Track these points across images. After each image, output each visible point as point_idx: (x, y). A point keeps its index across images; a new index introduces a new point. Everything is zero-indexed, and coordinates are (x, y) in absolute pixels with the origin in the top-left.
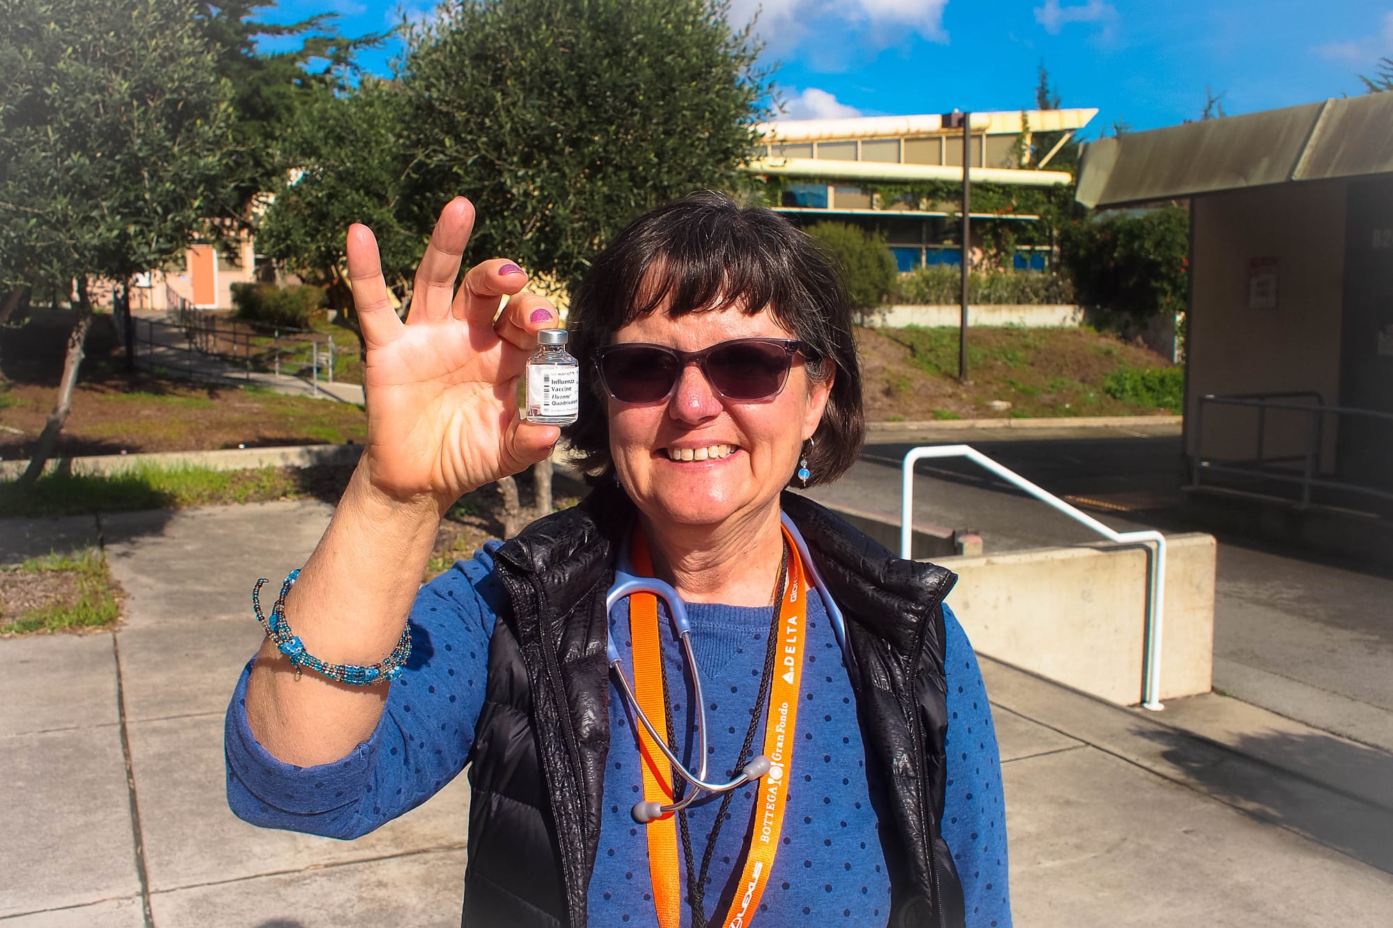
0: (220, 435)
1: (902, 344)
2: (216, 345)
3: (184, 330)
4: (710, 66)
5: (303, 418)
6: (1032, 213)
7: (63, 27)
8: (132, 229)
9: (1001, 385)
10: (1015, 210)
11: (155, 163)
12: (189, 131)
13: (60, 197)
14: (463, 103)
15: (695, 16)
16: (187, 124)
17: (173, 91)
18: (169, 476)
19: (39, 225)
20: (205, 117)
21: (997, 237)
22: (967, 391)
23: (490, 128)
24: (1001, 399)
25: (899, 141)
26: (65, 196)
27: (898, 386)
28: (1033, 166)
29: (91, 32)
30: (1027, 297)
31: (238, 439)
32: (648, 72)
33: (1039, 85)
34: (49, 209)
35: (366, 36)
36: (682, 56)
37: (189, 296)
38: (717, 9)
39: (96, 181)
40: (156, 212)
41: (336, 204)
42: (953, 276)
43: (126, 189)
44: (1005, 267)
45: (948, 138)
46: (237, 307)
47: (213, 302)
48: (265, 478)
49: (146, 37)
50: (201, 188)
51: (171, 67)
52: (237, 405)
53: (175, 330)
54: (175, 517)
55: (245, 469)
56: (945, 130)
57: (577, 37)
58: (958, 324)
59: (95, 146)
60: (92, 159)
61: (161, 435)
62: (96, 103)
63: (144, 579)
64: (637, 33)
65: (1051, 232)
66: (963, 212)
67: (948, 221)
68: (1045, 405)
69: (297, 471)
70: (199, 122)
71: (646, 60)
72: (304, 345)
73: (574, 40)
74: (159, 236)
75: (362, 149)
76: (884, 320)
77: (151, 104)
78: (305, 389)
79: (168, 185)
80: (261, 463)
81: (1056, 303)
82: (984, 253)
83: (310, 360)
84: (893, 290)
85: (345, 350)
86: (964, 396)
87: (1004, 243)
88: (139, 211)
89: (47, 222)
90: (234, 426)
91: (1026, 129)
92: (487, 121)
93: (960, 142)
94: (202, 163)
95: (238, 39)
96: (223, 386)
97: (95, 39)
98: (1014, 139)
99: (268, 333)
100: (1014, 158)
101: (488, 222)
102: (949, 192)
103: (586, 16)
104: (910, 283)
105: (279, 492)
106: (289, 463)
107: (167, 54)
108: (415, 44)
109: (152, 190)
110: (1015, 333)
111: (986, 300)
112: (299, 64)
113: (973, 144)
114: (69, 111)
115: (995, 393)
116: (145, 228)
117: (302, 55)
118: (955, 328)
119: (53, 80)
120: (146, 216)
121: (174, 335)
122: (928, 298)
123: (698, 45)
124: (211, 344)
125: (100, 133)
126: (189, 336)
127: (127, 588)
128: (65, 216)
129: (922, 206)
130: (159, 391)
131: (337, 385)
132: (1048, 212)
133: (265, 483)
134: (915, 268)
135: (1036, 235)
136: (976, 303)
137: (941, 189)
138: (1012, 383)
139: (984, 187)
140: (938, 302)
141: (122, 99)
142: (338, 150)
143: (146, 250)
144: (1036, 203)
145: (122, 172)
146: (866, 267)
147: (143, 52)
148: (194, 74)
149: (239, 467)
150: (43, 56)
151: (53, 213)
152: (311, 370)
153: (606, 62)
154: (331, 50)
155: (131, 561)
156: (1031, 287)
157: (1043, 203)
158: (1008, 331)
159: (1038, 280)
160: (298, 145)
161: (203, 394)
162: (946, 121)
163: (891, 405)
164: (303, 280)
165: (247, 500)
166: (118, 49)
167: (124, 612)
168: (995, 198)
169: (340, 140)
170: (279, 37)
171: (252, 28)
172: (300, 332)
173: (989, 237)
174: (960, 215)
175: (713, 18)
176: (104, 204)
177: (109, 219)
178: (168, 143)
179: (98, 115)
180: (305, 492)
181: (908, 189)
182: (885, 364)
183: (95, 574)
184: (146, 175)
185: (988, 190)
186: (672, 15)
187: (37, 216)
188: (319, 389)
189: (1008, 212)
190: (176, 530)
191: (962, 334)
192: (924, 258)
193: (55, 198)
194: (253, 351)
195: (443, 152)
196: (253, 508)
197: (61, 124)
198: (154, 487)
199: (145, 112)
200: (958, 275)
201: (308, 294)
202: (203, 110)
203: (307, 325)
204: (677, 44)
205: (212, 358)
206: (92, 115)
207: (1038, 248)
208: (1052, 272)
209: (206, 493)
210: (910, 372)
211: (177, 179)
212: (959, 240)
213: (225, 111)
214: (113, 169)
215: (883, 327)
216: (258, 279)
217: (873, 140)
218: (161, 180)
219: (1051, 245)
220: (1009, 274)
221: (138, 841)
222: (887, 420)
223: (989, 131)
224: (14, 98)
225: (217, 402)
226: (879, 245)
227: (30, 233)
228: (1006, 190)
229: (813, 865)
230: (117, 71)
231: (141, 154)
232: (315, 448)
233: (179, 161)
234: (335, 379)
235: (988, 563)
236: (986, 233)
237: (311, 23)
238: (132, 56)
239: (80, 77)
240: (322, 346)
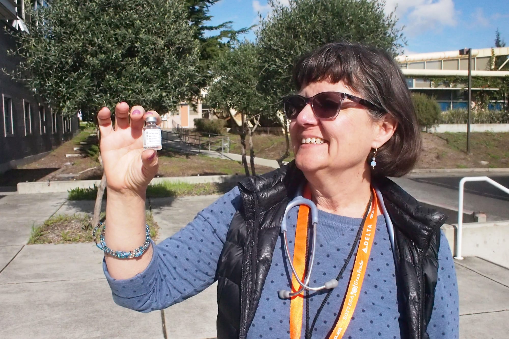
0: (190, 171)
1: (443, 139)
2: (189, 140)
3: (178, 135)
4: (377, 28)
5: (219, 166)
6: (496, 87)
7: (141, 22)
8: (164, 94)
9: (484, 155)
10: (489, 87)
11: (172, 70)
12: (184, 58)
13: (139, 83)
14: (283, 45)
15: (372, 9)
16: (183, 56)
17: (179, 44)
18: (174, 185)
19: (132, 93)
20: (190, 54)
21: (482, 97)
22: (470, 157)
23: (293, 55)
24: (484, 161)
25: (441, 61)
26: (141, 82)
27: (442, 155)
28: (496, 69)
29: (151, 24)
30: (494, 120)
31: (197, 173)
32: (354, 30)
33: (496, 39)
34: (136, 87)
35: (242, 29)
36: (367, 24)
37: (180, 123)
38: (380, 6)
39: (152, 77)
40: (172, 88)
41: (233, 87)
42: (463, 113)
43: (162, 80)
44: (485, 109)
45: (461, 59)
46: (196, 127)
47: (187, 125)
48: (207, 187)
49: (170, 25)
50: (188, 79)
51: (178, 35)
52: (196, 161)
53: (175, 135)
54: (175, 200)
55: (199, 183)
56: (461, 56)
57: (326, 19)
58: (466, 131)
59: (152, 64)
60: (151, 69)
61: (170, 171)
62: (152, 49)
63: (165, 222)
64: (350, 16)
65: (504, 94)
66: (468, 87)
67: (461, 91)
68: (502, 163)
69: (217, 184)
70: (187, 55)
71: (353, 26)
72: (219, 140)
73: (325, 20)
74: (173, 97)
75: (243, 67)
76: (436, 130)
77: (171, 49)
78: (219, 155)
79: (177, 78)
80: (205, 181)
81: (507, 123)
82: (476, 103)
83: (221, 145)
84: (440, 118)
85: (233, 142)
86: (469, 159)
87: (484, 99)
88: (166, 88)
89: (135, 92)
90: (195, 168)
91: (493, 55)
92: (292, 52)
93: (468, 61)
94: (189, 69)
95: (198, 32)
96: (191, 154)
97: (153, 26)
98: (489, 59)
99: (207, 136)
100: (488, 67)
101: (291, 90)
102: (462, 80)
103: (330, 10)
104: (446, 115)
105: (211, 192)
106: (215, 181)
107: (176, 31)
108: (265, 25)
109: (171, 80)
110: (489, 135)
111: (477, 122)
112: (219, 40)
113: (472, 61)
114: (143, 52)
115: (482, 158)
116: (169, 94)
117: (220, 37)
118: (465, 133)
119: (138, 41)
120: (169, 89)
121: (175, 137)
122: (453, 121)
123: (373, 19)
124: (187, 139)
125: (154, 60)
126: (179, 137)
127: (159, 225)
128: (141, 90)
129: (451, 86)
130: (170, 156)
131: (230, 154)
132: (503, 87)
133: (207, 188)
134: (448, 109)
135: (498, 96)
136: (473, 123)
137: (459, 79)
138: (489, 154)
139: (476, 78)
140: (457, 123)
141: (161, 47)
142: (234, 67)
143: (168, 101)
144: (498, 84)
145: (161, 73)
146: (428, 109)
147: (169, 30)
148: (186, 38)
149: (197, 183)
150: (135, 33)
151: (137, 88)
152: (221, 149)
153: (338, 27)
154: (230, 35)
155: (160, 215)
156: (496, 116)
157: (501, 83)
158: (487, 134)
159: (499, 114)
160: (220, 66)
161: (184, 157)
162: (462, 52)
163: (439, 163)
164: (218, 117)
165: (200, 194)
166: (160, 29)
167: (158, 234)
168: (481, 82)
169: (235, 64)
170: (212, 31)
171: (203, 28)
172: (217, 136)
173: (478, 97)
174: (467, 89)
175: (378, 10)
176: (155, 85)
177: (156, 91)
178: (177, 63)
179: (153, 53)
180: (221, 192)
181: (445, 79)
182: (436, 147)
183: (148, 220)
184: (169, 74)
185: (478, 79)
186: (363, 9)
187: (132, 90)
188: (224, 156)
189: (486, 88)
190: (176, 205)
191: (468, 134)
192: (451, 106)
193: (138, 83)
194: (201, 142)
195: (275, 65)
196: (202, 197)
197: (140, 57)
198: (168, 189)
199: (169, 52)
200: (466, 112)
201: (220, 122)
202: (189, 51)
203: (220, 133)
204: (365, 20)
205: (187, 145)
206: (151, 53)
207: (499, 101)
208: (505, 110)
209: (186, 192)
210: (447, 150)
211: (180, 75)
212: (467, 98)
213: (197, 51)
214: (158, 72)
215: (435, 133)
216: (203, 117)
217: (430, 61)
218: (174, 76)
219: (504, 100)
220: (486, 111)
221: (163, 322)
222: (438, 168)
223: (478, 56)
224: (125, 48)
225: (189, 160)
226: (434, 101)
227: (129, 96)
228: (485, 79)
229: (363, 331)
230: (160, 37)
231: (167, 67)
232: (224, 176)
233: (181, 70)
234: (230, 152)
235: (495, 225)
236: (477, 96)
237: (222, 26)
238: (165, 32)
239: (147, 40)
240: (225, 140)
